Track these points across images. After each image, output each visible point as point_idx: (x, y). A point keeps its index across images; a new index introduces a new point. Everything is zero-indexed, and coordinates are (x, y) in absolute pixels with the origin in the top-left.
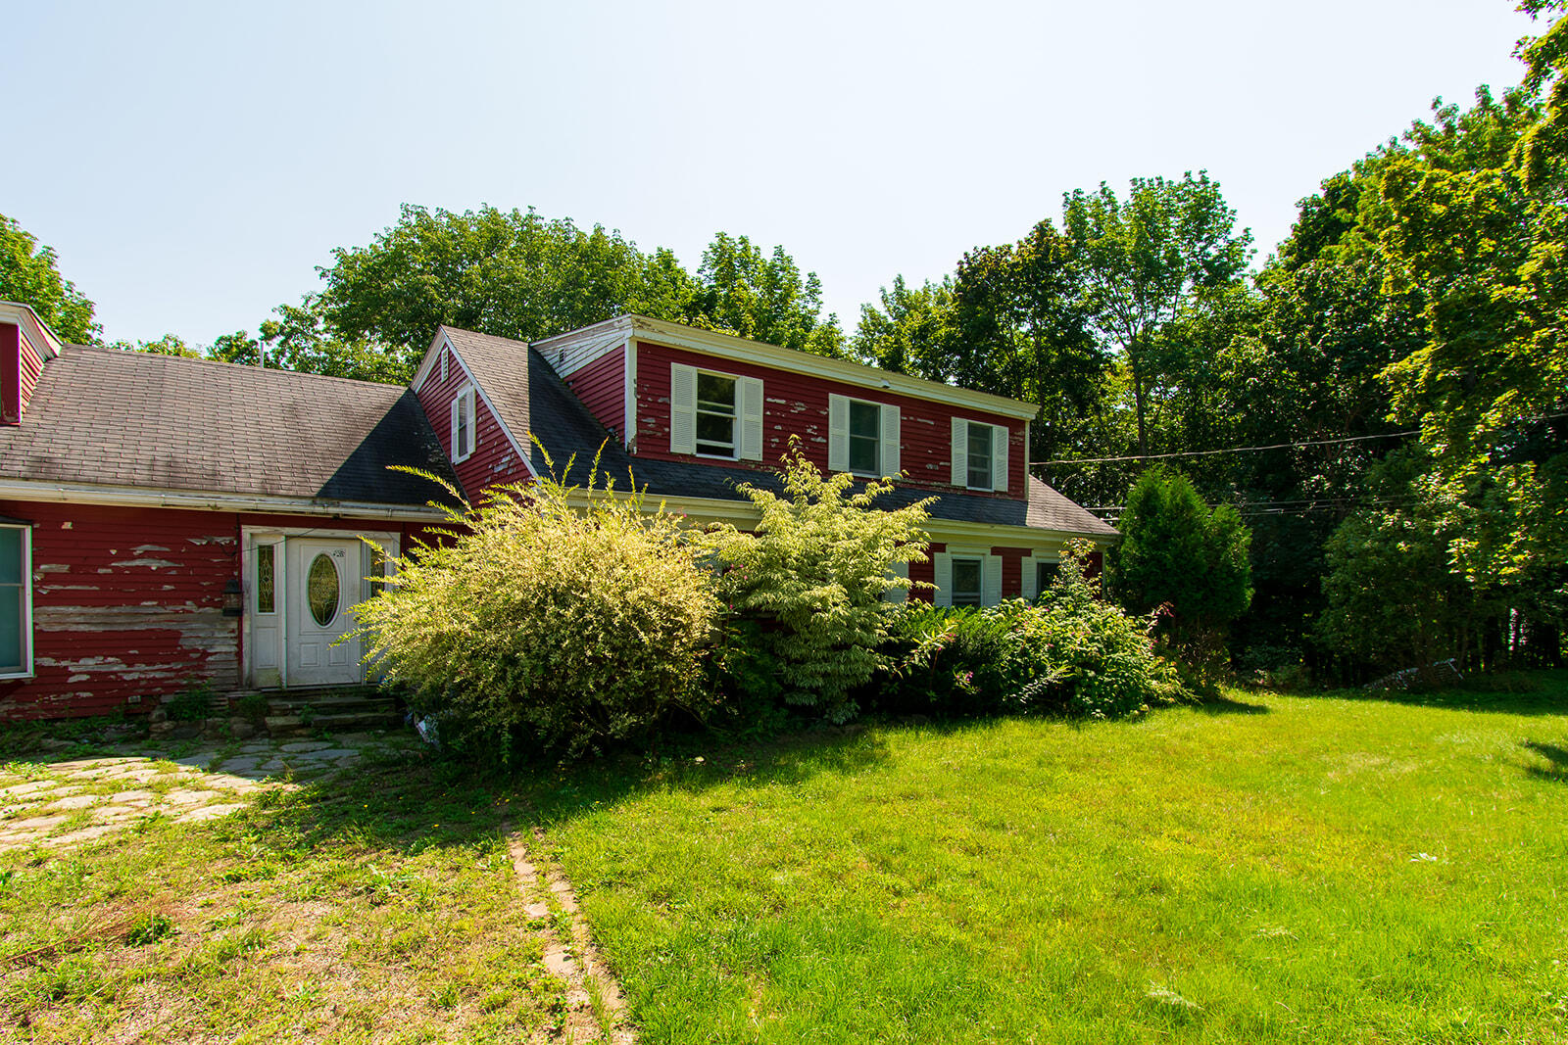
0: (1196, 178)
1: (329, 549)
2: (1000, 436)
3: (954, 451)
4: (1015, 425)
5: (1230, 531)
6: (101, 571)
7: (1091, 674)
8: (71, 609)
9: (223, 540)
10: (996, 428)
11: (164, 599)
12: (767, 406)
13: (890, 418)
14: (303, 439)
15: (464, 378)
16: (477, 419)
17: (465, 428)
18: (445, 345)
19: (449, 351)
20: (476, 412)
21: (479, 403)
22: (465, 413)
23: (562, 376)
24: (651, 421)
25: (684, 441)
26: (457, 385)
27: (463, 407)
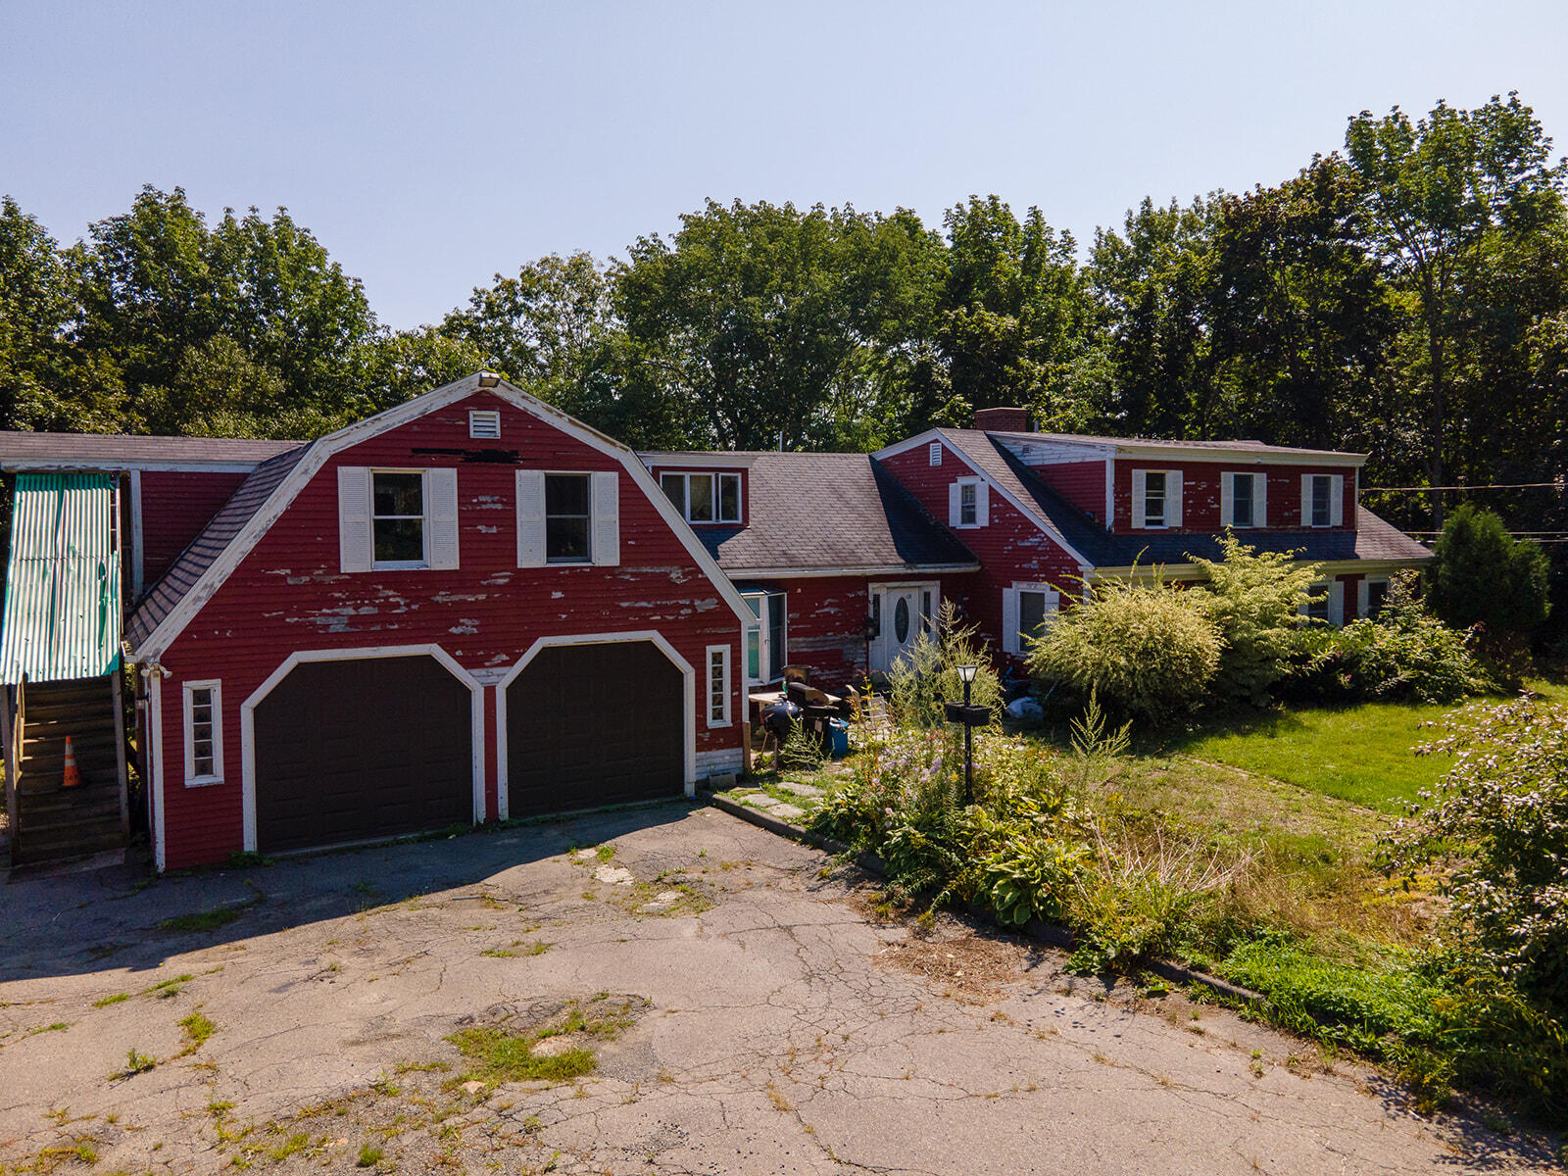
1: (903, 594)
2: (1336, 483)
3: (1303, 499)
4: (1346, 472)
5: (1533, 558)
6: (812, 616)
7: (1427, 674)
8: (800, 639)
9: (860, 593)
10: (1333, 477)
11: (838, 631)
12: (1185, 488)
13: (1260, 482)
14: (860, 515)
15: (968, 471)
16: (990, 504)
17: (974, 507)
18: (937, 441)
19: (944, 447)
20: (990, 500)
21: (994, 495)
22: (973, 498)
23: (1026, 463)
24: (1121, 509)
25: (1139, 519)
26: (957, 474)
27: (968, 492)
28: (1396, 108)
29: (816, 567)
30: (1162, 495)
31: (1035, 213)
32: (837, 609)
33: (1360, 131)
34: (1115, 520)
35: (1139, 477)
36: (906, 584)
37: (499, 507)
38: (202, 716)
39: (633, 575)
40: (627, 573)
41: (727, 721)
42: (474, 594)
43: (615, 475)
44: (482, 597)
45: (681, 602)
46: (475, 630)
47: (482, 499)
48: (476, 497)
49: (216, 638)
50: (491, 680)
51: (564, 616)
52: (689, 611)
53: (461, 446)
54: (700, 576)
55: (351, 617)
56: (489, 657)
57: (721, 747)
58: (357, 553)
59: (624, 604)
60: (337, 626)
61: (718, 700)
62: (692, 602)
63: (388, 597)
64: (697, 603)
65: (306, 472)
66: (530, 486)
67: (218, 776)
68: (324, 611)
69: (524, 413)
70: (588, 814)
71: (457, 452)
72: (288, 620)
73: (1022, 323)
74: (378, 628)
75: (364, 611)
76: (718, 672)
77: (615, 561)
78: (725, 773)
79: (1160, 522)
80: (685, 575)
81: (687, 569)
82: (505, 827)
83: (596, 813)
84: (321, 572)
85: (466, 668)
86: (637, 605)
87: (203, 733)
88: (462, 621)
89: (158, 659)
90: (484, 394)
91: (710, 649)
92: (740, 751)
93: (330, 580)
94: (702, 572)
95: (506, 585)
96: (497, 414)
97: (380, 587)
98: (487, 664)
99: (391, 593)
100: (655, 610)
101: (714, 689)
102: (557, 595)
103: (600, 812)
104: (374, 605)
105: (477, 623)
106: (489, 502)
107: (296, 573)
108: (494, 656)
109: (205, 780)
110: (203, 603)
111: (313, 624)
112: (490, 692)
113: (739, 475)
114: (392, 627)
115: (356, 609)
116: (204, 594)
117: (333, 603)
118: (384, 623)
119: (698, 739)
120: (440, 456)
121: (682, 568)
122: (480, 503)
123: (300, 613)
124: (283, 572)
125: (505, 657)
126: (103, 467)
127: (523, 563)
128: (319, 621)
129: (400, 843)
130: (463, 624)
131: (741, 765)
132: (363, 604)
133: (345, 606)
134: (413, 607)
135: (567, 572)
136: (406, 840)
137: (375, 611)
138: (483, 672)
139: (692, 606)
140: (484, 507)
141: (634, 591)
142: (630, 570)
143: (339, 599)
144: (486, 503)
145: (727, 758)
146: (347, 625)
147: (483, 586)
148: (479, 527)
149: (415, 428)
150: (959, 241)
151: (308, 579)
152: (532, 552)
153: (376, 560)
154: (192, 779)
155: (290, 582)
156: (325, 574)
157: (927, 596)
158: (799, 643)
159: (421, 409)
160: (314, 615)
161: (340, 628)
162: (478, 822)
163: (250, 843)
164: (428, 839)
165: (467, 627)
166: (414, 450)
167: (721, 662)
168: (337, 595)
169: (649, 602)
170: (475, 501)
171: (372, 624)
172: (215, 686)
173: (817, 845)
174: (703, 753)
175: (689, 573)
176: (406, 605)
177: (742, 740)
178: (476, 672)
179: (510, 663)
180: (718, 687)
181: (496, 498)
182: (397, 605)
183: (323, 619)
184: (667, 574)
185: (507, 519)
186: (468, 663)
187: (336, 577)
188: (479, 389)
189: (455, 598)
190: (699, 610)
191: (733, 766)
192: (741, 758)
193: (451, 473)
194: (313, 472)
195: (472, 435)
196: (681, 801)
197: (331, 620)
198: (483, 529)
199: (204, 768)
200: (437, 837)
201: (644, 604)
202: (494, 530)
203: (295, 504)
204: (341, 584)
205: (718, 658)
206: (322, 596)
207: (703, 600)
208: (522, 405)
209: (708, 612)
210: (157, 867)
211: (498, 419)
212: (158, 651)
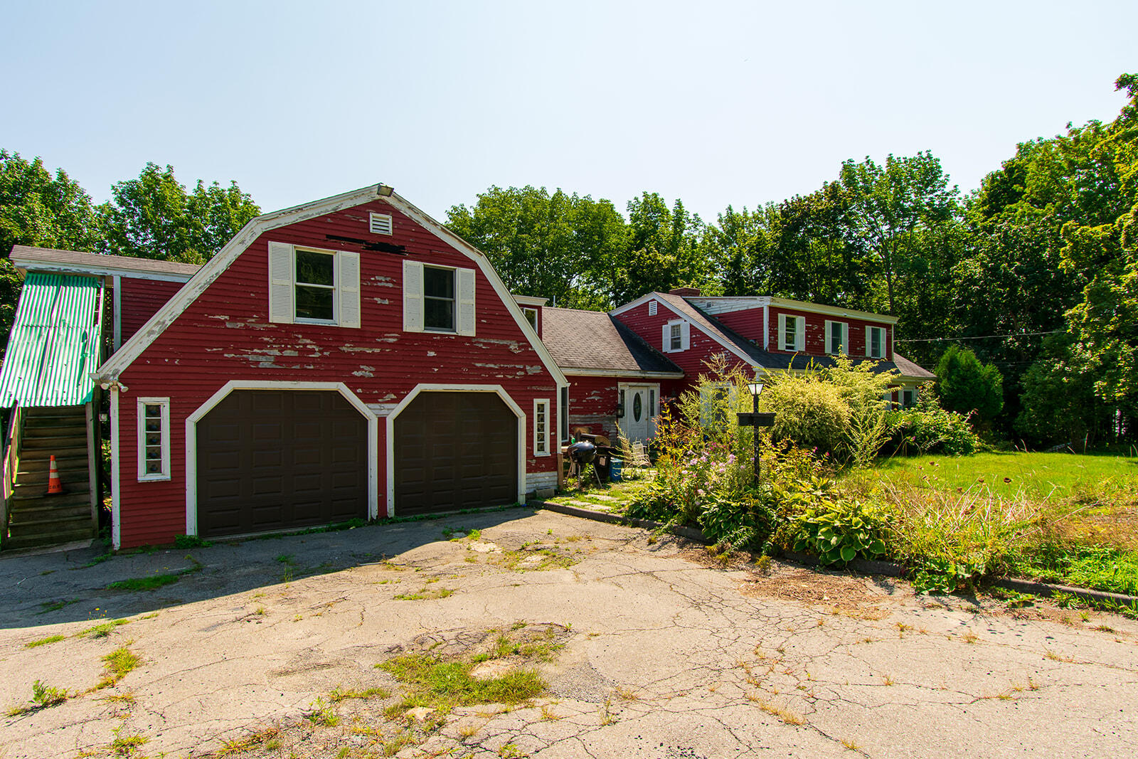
0: (924, 155)
1: (638, 390)
2: (883, 331)
3: (867, 341)
4: (888, 326)
5: (994, 376)
6: (584, 401)
7: (952, 438)
8: (577, 416)
9: (613, 388)
10: (881, 329)
11: (600, 412)
12: (807, 328)
13: (845, 327)
14: (609, 343)
15: (676, 317)
16: (691, 336)
17: (679, 338)
18: (654, 300)
19: (658, 303)
20: (691, 333)
21: (693, 330)
22: (679, 332)
23: (709, 314)
24: (772, 337)
25: (782, 345)
26: (667, 319)
27: (676, 329)
28: (868, 157)
29: (587, 369)
30: (793, 331)
31: (679, 204)
32: (599, 398)
33: (848, 170)
34: (770, 344)
35: (782, 318)
36: (640, 384)
37: (391, 285)
38: (153, 427)
39: (485, 344)
40: (481, 343)
41: (547, 452)
42: (371, 348)
43: (473, 272)
44: (377, 350)
45: (517, 366)
46: (372, 374)
47: (378, 278)
48: (374, 276)
49: (167, 365)
50: (383, 412)
51: (436, 370)
52: (523, 373)
53: (365, 238)
54: (530, 349)
55: (277, 357)
56: (381, 396)
57: (543, 470)
58: (282, 309)
59: (479, 365)
60: (266, 363)
61: (541, 438)
62: (525, 367)
63: (305, 345)
64: (528, 368)
65: (243, 242)
66: (413, 272)
67: (166, 474)
68: (255, 350)
69: (409, 220)
70: (452, 514)
71: (361, 242)
72: (226, 355)
73: (678, 258)
74: (298, 367)
75: (287, 353)
76: (541, 418)
77: (472, 333)
78: (547, 487)
79: (792, 348)
80: (520, 347)
81: (521, 344)
82: (392, 521)
83: (457, 514)
84: (253, 320)
85: (364, 402)
86: (487, 366)
87: (154, 440)
88: (362, 367)
89: (117, 377)
90: (380, 202)
91: (537, 401)
92: (555, 473)
93: (261, 327)
94: (531, 347)
95: (395, 343)
96: (390, 217)
97: (300, 336)
98: (380, 400)
99: (308, 341)
100: (500, 370)
101: (539, 430)
102: (432, 354)
103: (461, 513)
104: (293, 349)
105: (373, 369)
106: (383, 281)
107: (233, 319)
108: (386, 395)
109: (154, 477)
110: (155, 336)
111: (247, 360)
112: (382, 422)
113: (536, 310)
114: (308, 367)
115: (281, 351)
116: (157, 329)
117: (263, 345)
118: (302, 364)
119: (528, 464)
120: (349, 243)
121: (518, 342)
122: (375, 281)
123: (235, 351)
124: (223, 318)
125: (393, 396)
126: (93, 272)
127: (407, 328)
128: (251, 358)
129: (312, 532)
130: (363, 369)
131: (556, 483)
132: (286, 348)
133: (272, 348)
134: (325, 353)
135: (439, 338)
136: (317, 530)
137: (296, 354)
138: (376, 406)
139: (524, 370)
140: (379, 284)
141: (485, 356)
142: (482, 340)
143: (268, 343)
144: (381, 281)
145: (547, 478)
146: (274, 363)
147: (378, 342)
148: (376, 299)
149: (329, 220)
150: (635, 218)
151: (243, 325)
152: (414, 320)
153: (297, 316)
154: (143, 476)
155: (228, 325)
156: (257, 322)
157: (652, 393)
158: (575, 418)
159: (334, 206)
160: (247, 353)
161: (267, 365)
162: (372, 518)
163: (191, 529)
164: (334, 529)
165: (366, 372)
166: (329, 237)
167: (543, 411)
168: (266, 339)
169: (495, 364)
170: (373, 279)
171: (296, 363)
172: (165, 403)
173: (635, 525)
174: (531, 474)
175: (522, 347)
176: (320, 351)
177: (557, 466)
178: (371, 405)
179: (397, 401)
180: (541, 428)
181: (388, 279)
182: (313, 351)
183: (255, 357)
184: (508, 346)
185: (396, 295)
186: (366, 399)
187: (266, 326)
188: (378, 197)
189: (357, 349)
190: (530, 373)
191: (551, 484)
192: (556, 478)
193: (356, 256)
195: (371, 230)
196: (516, 507)
197: (261, 358)
198: (379, 300)
199: (154, 468)
200: (341, 528)
201: (492, 366)
202: (387, 302)
203: (232, 265)
204: (270, 332)
205: (541, 407)
206: (253, 339)
207: (532, 366)
208: (408, 213)
209: (535, 375)
210: (111, 545)
211: (391, 220)
212: (117, 371)
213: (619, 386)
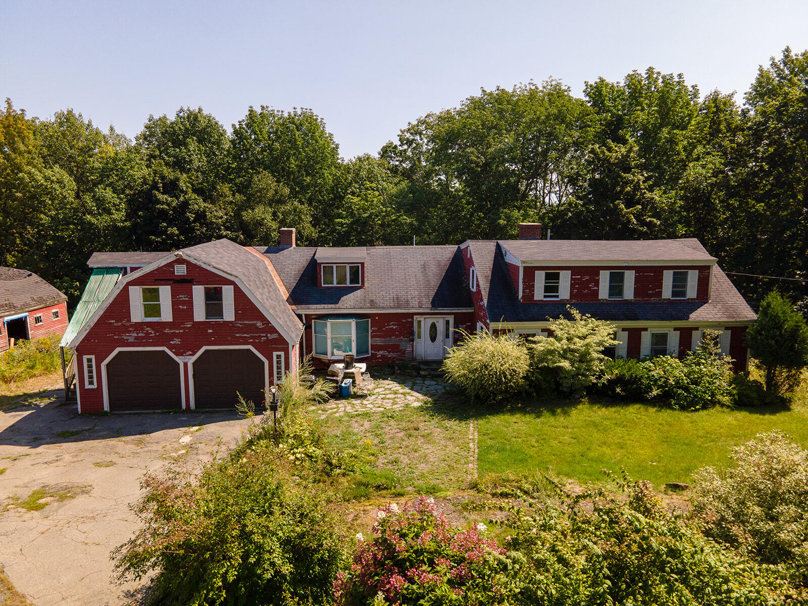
1: (434, 320)
2: (693, 275)
3: (664, 284)
4: (702, 269)
6: (383, 329)
8: (378, 339)
9: (409, 320)
10: (690, 272)
12: (572, 279)
13: (630, 275)
17: (474, 281)
18: (469, 246)
19: (470, 250)
21: (477, 278)
22: (474, 276)
23: (506, 260)
26: (471, 264)
27: (473, 273)
32: (397, 327)
34: (524, 295)
35: (540, 274)
36: (433, 316)
37: (187, 299)
38: (90, 366)
39: (241, 324)
40: (238, 324)
41: (283, 381)
42: (178, 330)
43: (232, 287)
44: (182, 331)
45: (261, 335)
46: (179, 342)
47: (180, 296)
48: (178, 296)
49: (93, 342)
50: (186, 361)
51: (213, 339)
52: (265, 338)
53: (172, 278)
54: (270, 325)
55: (136, 337)
56: (185, 352)
58: (137, 314)
59: (237, 335)
60: (131, 340)
61: (280, 373)
63: (148, 331)
64: (269, 335)
65: (118, 288)
66: (198, 292)
67: (95, 386)
68: (126, 334)
69: (195, 265)
71: (171, 280)
72: (115, 337)
74: (145, 341)
75: (140, 335)
76: (279, 362)
77: (233, 319)
80: (263, 325)
82: (193, 412)
84: (125, 322)
86: (243, 335)
87: (90, 372)
88: (174, 339)
89: (75, 348)
90: (180, 259)
91: (275, 354)
93: (128, 324)
95: (190, 327)
96: (185, 266)
97: (146, 327)
98: (184, 355)
99: (149, 329)
100: (250, 338)
101: (278, 369)
102: (210, 331)
104: (143, 333)
105: (180, 340)
106: (183, 297)
107: (117, 322)
108: (187, 352)
109: (91, 387)
110: (88, 331)
111: (123, 338)
112: (186, 365)
113: (360, 265)
114: (150, 341)
115: (137, 334)
116: (88, 328)
117: (130, 332)
118: (147, 339)
120: (165, 282)
121: (263, 322)
122: (179, 298)
123: (119, 335)
124: (113, 321)
125: (191, 353)
126: (119, 266)
127: (196, 319)
129: (154, 413)
132: (139, 333)
133: (133, 333)
134: (157, 334)
135: (214, 323)
136: (157, 412)
137: (143, 335)
138: (183, 357)
139: (266, 336)
140: (181, 299)
141: (241, 330)
142: (239, 322)
143: (131, 331)
146: (134, 339)
147: (182, 327)
149: (156, 272)
151: (121, 324)
152: (199, 314)
153: (145, 317)
154: (87, 386)
155: (115, 324)
160: (123, 336)
161: (132, 340)
162: (183, 409)
163: (106, 407)
164: (163, 413)
165: (176, 341)
166: (156, 280)
167: (280, 359)
168: (130, 329)
169: (248, 335)
171: (143, 339)
172: (93, 357)
175: (265, 324)
176: (154, 333)
178: (180, 357)
179: (193, 355)
181: (186, 296)
182: (151, 333)
183: (126, 337)
184: (255, 324)
185: (190, 304)
186: (176, 354)
187: (130, 323)
188: (178, 257)
189: (172, 331)
190: (270, 338)
193: (169, 287)
194: (121, 288)
195: (176, 274)
197: (129, 338)
198: (181, 307)
199: (91, 383)
200: (166, 413)
201: (246, 335)
202: (185, 307)
203: (115, 299)
204: (132, 326)
205: (279, 357)
206: (126, 329)
207: (271, 334)
208: (194, 262)
209: (273, 339)
210: (78, 412)
211: (185, 268)
212: (75, 346)
213: (415, 318)
